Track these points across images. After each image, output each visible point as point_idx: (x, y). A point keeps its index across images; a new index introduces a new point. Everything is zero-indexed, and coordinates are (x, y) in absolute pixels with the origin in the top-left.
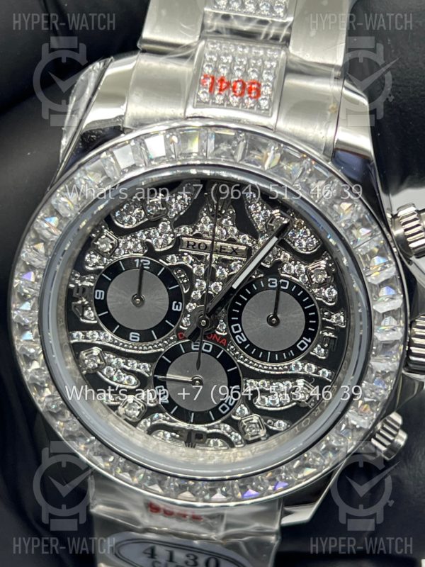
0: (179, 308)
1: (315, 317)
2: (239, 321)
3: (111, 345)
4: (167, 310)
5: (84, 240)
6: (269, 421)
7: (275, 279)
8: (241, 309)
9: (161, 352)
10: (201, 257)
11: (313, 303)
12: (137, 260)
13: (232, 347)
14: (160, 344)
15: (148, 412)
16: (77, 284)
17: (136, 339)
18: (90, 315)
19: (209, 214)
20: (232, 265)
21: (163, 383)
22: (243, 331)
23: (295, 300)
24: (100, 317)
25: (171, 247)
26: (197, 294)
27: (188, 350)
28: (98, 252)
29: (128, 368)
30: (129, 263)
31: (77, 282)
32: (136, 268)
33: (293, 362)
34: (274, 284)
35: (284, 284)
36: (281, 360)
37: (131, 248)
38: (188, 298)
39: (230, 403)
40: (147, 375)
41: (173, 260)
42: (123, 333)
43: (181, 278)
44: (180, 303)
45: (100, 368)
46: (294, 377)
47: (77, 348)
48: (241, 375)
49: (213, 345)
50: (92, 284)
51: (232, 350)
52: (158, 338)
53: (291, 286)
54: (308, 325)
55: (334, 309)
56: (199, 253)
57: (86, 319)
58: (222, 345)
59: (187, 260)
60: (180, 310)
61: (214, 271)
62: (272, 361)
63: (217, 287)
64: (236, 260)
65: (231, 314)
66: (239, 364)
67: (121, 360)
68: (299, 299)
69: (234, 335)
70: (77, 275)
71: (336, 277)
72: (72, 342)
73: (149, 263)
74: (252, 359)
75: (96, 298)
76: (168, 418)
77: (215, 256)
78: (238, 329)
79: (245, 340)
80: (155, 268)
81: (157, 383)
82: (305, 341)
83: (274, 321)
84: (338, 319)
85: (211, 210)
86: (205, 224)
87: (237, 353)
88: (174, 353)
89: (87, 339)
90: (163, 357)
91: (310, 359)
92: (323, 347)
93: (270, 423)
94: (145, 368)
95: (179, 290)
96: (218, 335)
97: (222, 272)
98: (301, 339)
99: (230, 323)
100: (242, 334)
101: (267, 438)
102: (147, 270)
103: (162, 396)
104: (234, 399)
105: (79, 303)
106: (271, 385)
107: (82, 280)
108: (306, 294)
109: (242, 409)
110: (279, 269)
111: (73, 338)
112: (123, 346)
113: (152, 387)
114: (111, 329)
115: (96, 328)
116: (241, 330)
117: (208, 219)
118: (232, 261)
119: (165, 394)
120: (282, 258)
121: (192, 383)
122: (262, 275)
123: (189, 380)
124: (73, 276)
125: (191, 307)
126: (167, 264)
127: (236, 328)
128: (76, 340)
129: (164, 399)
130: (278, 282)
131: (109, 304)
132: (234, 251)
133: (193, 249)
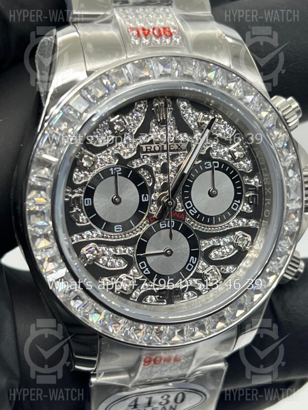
1: (240, 184)
2: (190, 199)
3: (102, 239)
4: (138, 202)
5: (72, 161)
6: (222, 269)
7: (210, 162)
8: (190, 189)
9: (139, 236)
10: (156, 157)
11: (237, 174)
12: (112, 169)
13: (188, 219)
14: (137, 230)
16: (71, 197)
17: (120, 230)
18: (83, 219)
19: (157, 123)
20: (179, 158)
21: (144, 258)
22: (193, 206)
23: (225, 174)
24: (91, 220)
25: (135, 152)
26: (158, 185)
27: (159, 229)
28: (82, 168)
29: (117, 254)
30: (106, 173)
31: (70, 195)
32: (112, 175)
33: (231, 220)
34: (209, 166)
35: (216, 165)
36: (223, 221)
37: (106, 160)
38: (153, 191)
39: (193, 262)
40: (132, 256)
41: (136, 164)
42: (109, 227)
43: (145, 176)
44: (147, 195)
45: (97, 259)
46: (232, 231)
47: (77, 247)
48: (198, 239)
49: (175, 221)
50: (81, 195)
51: (189, 222)
52: (135, 225)
53: (220, 165)
54: (236, 191)
55: (251, 176)
56: (155, 154)
57: (81, 223)
58: (181, 219)
59: (147, 161)
60: (147, 200)
61: (167, 165)
62: (217, 222)
64: (181, 154)
65: (184, 195)
66: (195, 230)
67: (111, 249)
68: (227, 173)
69: (188, 210)
70: (68, 190)
71: (251, 152)
72: (73, 243)
73: (120, 169)
74: (203, 225)
75: (86, 205)
76: (151, 285)
78: (190, 205)
79: (196, 212)
80: (125, 173)
81: (140, 259)
82: (237, 203)
83: (214, 193)
84: (254, 182)
85: (158, 120)
87: (192, 223)
88: (147, 235)
89: (83, 238)
90: (141, 239)
91: (242, 215)
92: (250, 204)
93: (223, 270)
94: (129, 250)
95: (145, 185)
96: (178, 212)
97: (172, 165)
98: (233, 202)
99: (184, 201)
100: (194, 208)
101: (223, 281)
102: (119, 175)
103: (145, 269)
104: (196, 259)
105: (75, 211)
106: (219, 242)
107: (73, 193)
108: (231, 168)
109: (202, 264)
110: (211, 154)
111: (73, 241)
112: (111, 238)
113: (137, 263)
114: (100, 227)
115: (89, 228)
116: (192, 205)
117: (157, 127)
118: (178, 155)
119: (147, 267)
120: (212, 146)
121: (165, 254)
122: (200, 161)
123: (162, 251)
124: (67, 192)
125: (155, 197)
126: (134, 167)
127: (189, 205)
128: (76, 242)
129: (147, 272)
130: (212, 164)
131: (95, 208)
132: (179, 147)
133: (151, 152)
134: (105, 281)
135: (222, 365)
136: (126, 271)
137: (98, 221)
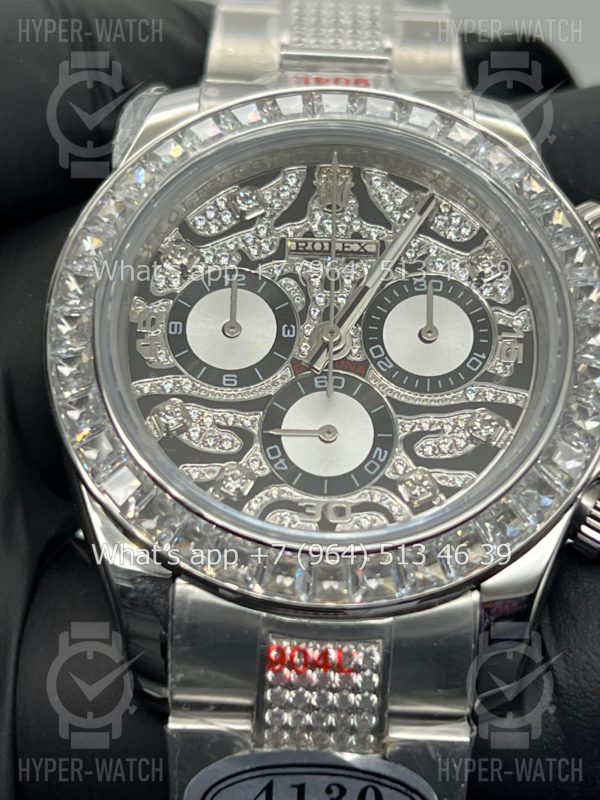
0: (291, 333)
1: (487, 324)
2: (380, 341)
4: (274, 337)
8: (381, 324)
9: (270, 396)
17: (232, 382)
21: (276, 440)
22: (386, 355)
23: (455, 305)
25: (274, 252)
27: (312, 389)
32: (226, 287)
36: (447, 387)
38: (305, 318)
39: (380, 458)
42: (213, 377)
44: (293, 326)
48: (393, 414)
51: (377, 381)
52: (265, 379)
53: (446, 288)
54: (477, 336)
58: (359, 374)
60: (293, 336)
62: (434, 390)
65: (367, 333)
68: (460, 303)
69: (374, 361)
75: (171, 333)
78: (380, 353)
79: (391, 365)
80: (252, 283)
81: (268, 441)
82: (477, 357)
88: (289, 396)
90: (275, 404)
91: (489, 378)
94: (251, 421)
95: (289, 308)
96: (352, 362)
99: (368, 344)
100: (386, 358)
103: (277, 460)
104: (386, 452)
112: (214, 395)
114: (194, 374)
116: (383, 354)
119: (281, 457)
127: (377, 352)
129: (281, 465)
131: (189, 339)
132: (362, 248)
133: (306, 252)
136: (239, 457)
137: (191, 363)
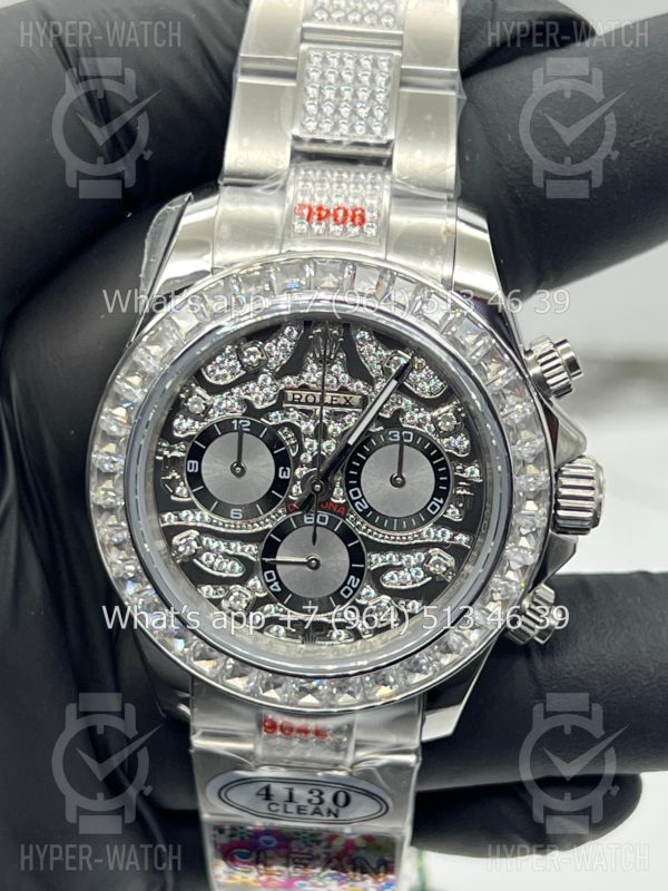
0: (287, 475)
1: (446, 473)
2: (359, 485)
3: (209, 526)
4: (272, 478)
5: (172, 401)
7: (397, 432)
8: (359, 470)
9: (268, 530)
10: (309, 412)
11: (442, 456)
12: (235, 422)
13: (352, 516)
14: (267, 520)
15: (256, 604)
16: (165, 457)
17: (238, 516)
18: (183, 492)
19: (316, 361)
20: (347, 418)
21: (272, 566)
22: (363, 497)
23: (422, 455)
24: (194, 494)
25: (274, 402)
26: (307, 457)
27: (300, 524)
28: (188, 414)
29: (231, 553)
30: (226, 426)
31: (166, 453)
32: (234, 431)
33: (426, 528)
34: (396, 438)
35: (408, 437)
36: (410, 528)
37: (227, 406)
38: (298, 463)
39: (353, 585)
40: (254, 559)
41: (276, 418)
42: (222, 510)
43: (288, 439)
44: (288, 469)
45: (197, 555)
46: (427, 546)
47: (169, 533)
48: (364, 550)
49: (329, 516)
50: (183, 454)
51: (352, 521)
52: (264, 513)
53: (415, 439)
54: (438, 483)
55: (467, 461)
56: (308, 407)
57: (178, 496)
58: (339, 515)
59: (294, 416)
60: (288, 477)
61: (325, 427)
62: (400, 529)
63: (330, 447)
64: (350, 413)
65: (348, 477)
66: (361, 536)
67: (221, 544)
68: (426, 453)
69: (353, 502)
70: (164, 444)
71: (468, 424)
72: (162, 525)
73: (249, 423)
74: (376, 529)
75: (189, 471)
76: (281, 610)
77: (326, 410)
78: (358, 495)
79: (367, 507)
80: (255, 430)
81: (266, 567)
82: (437, 503)
83: (399, 481)
84: (473, 472)
85: (318, 356)
86: (312, 374)
87: (358, 523)
88: (282, 531)
89: (180, 520)
90: (272, 535)
91: (444, 523)
92: (457, 507)
94: (251, 551)
95: (286, 453)
96: (334, 504)
97: (334, 428)
98: (432, 500)
99: (349, 487)
100: (363, 500)
102: (247, 432)
103: (272, 583)
104: (358, 580)
105: (170, 477)
106: (400, 559)
107: (171, 450)
108: (433, 446)
109: (368, 590)
110: (401, 419)
111: (163, 522)
112: (223, 526)
113: (261, 572)
114: (208, 507)
115: (190, 506)
116: (360, 495)
117: (315, 366)
118: (345, 414)
119: (276, 581)
120: (403, 406)
121: (308, 564)
122: (382, 428)
123: (304, 560)
124: (161, 446)
125: (301, 472)
126: (270, 424)
127: (355, 494)
128: (167, 524)
129: (275, 587)
130: (401, 435)
131: (204, 477)
132: (348, 401)
133: (300, 403)
134: (207, 590)
135: (411, 759)
136: (242, 581)
137: (205, 498)
